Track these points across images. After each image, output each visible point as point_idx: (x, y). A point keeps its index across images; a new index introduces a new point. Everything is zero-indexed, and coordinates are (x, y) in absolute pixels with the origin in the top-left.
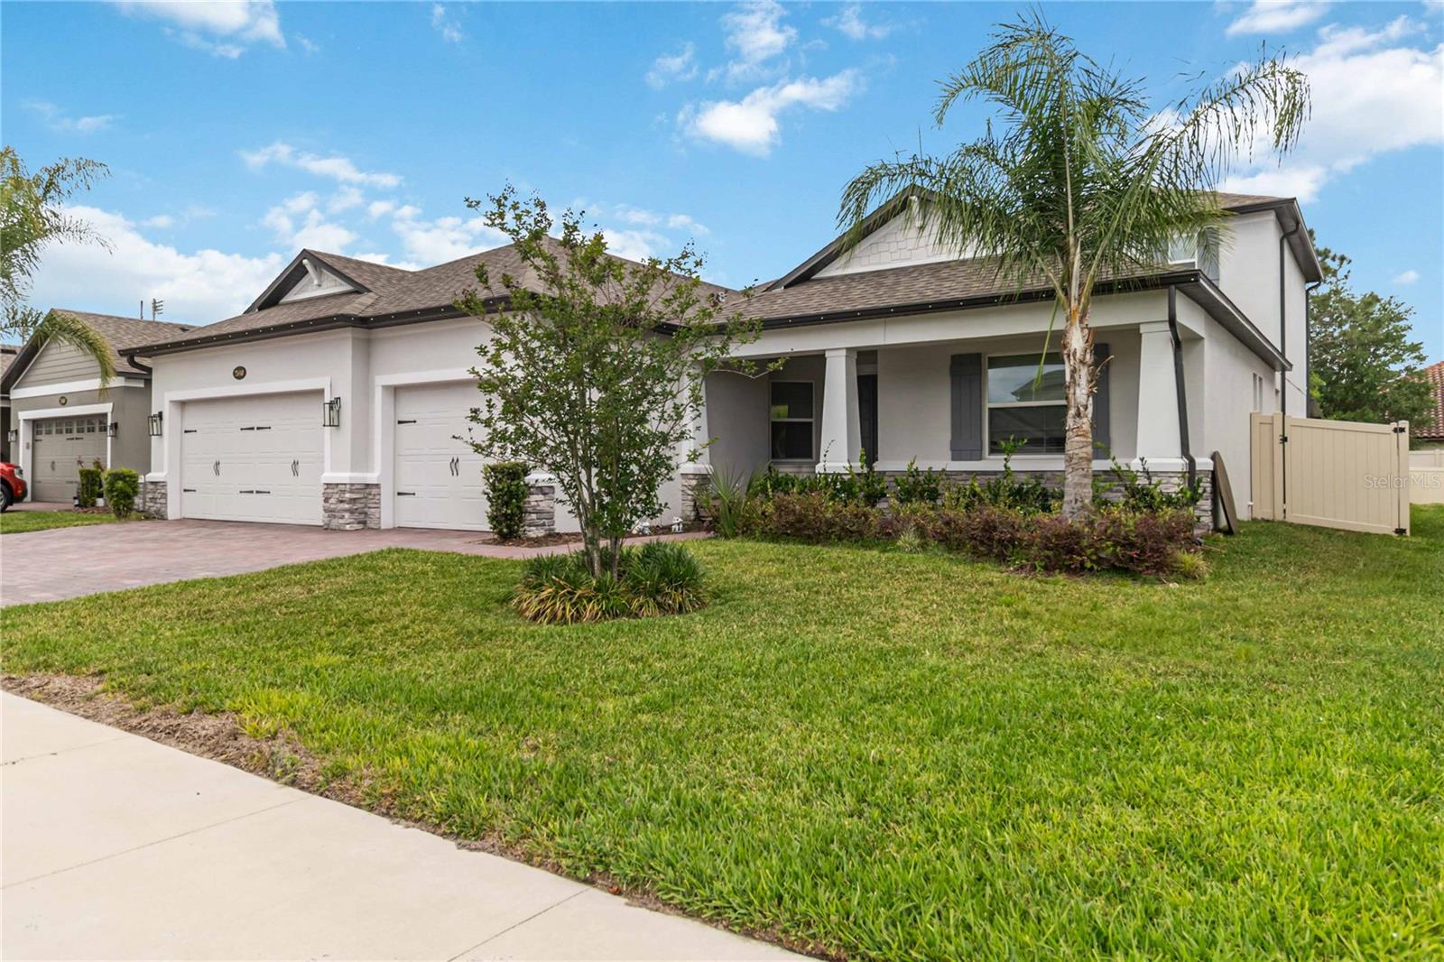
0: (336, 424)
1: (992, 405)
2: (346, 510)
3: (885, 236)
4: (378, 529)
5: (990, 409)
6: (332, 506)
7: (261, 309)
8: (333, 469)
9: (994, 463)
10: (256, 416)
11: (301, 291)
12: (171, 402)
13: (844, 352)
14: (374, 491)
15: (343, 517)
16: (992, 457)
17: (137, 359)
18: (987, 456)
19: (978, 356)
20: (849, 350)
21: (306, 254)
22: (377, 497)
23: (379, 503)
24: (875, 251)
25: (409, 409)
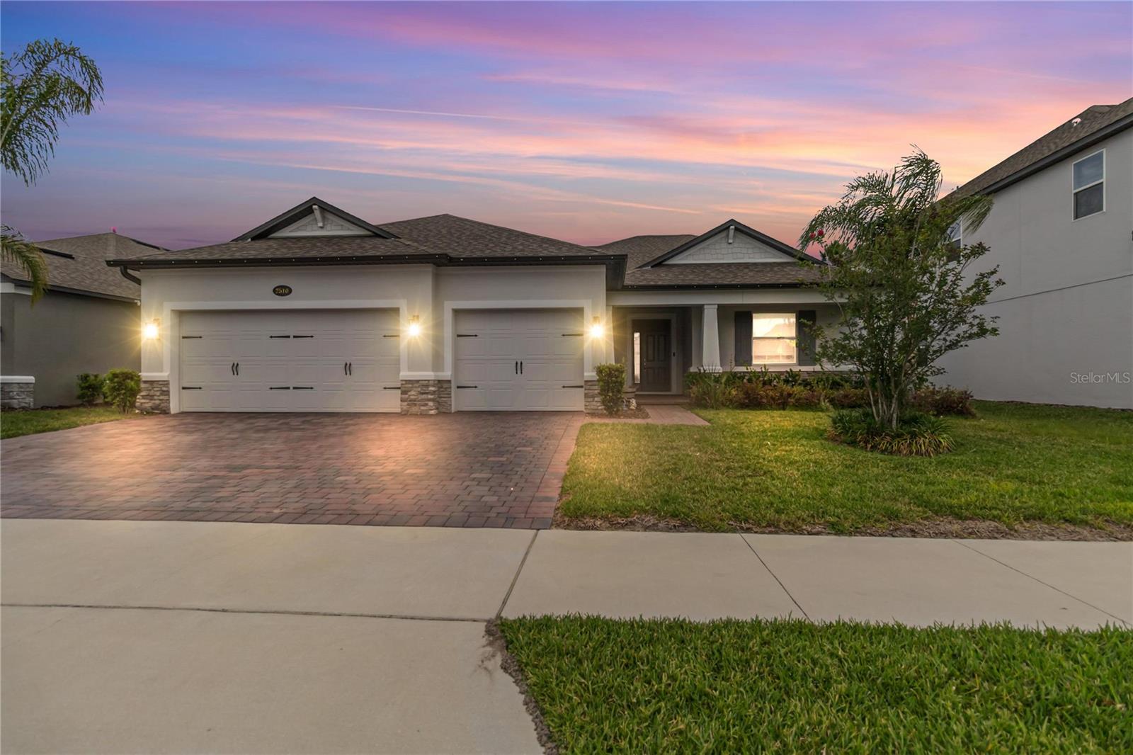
2: (429, 400)
3: (708, 245)
6: (412, 397)
7: (253, 239)
8: (410, 370)
10: (292, 326)
11: (298, 229)
12: (172, 310)
13: (716, 306)
14: (445, 385)
15: (427, 405)
17: (130, 272)
19: (750, 313)
20: (718, 305)
21: (315, 200)
22: (448, 390)
23: (450, 394)
24: (702, 252)
25: (468, 326)
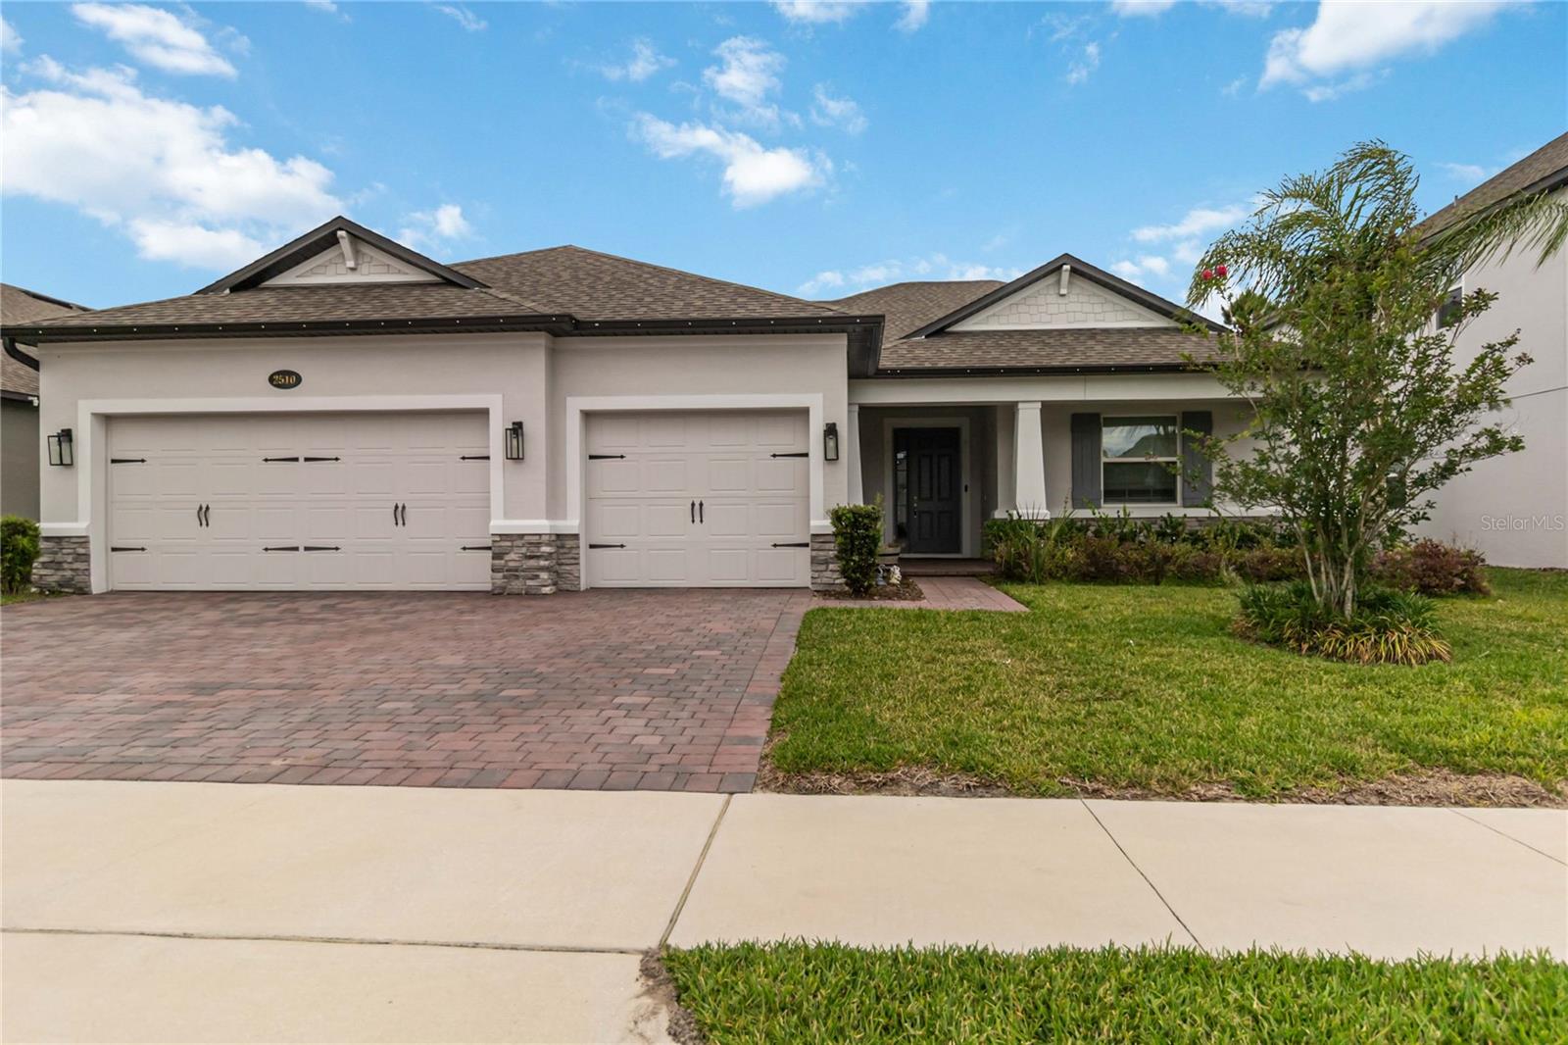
0: (515, 456)
1: (1107, 460)
2: (542, 569)
3: (1024, 298)
4: (578, 592)
5: (1104, 463)
6: (511, 564)
7: (234, 290)
8: (506, 516)
9: (1111, 510)
10: (302, 441)
11: (312, 272)
12: (95, 415)
13: (1040, 405)
14: (569, 543)
15: (537, 577)
16: (1106, 505)
17: (20, 347)
18: (1102, 505)
19: (1097, 415)
20: (1043, 402)
21: (340, 222)
22: (574, 551)
23: (578, 558)
24: (1014, 311)
25: (608, 440)
